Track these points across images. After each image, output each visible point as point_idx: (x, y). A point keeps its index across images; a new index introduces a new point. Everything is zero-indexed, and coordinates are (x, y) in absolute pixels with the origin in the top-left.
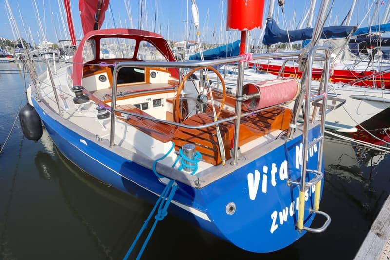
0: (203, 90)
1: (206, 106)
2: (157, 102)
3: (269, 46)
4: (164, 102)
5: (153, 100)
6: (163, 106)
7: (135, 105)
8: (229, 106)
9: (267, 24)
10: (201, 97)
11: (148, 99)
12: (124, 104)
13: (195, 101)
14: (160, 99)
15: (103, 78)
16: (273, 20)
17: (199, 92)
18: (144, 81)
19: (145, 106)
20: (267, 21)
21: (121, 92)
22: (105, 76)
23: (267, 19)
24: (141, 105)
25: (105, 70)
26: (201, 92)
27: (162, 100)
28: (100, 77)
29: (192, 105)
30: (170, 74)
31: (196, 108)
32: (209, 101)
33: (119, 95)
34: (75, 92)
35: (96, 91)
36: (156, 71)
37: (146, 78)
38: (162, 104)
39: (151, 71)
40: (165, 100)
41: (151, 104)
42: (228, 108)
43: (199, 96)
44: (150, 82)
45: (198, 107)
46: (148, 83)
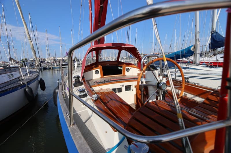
0: (162, 78)
1: (165, 93)
2: (128, 88)
3: (216, 50)
4: (133, 88)
5: (125, 86)
6: (132, 90)
7: (113, 89)
8: (188, 93)
9: (211, 36)
10: (161, 85)
11: (122, 85)
12: (106, 88)
13: (154, 87)
14: (131, 86)
15: (97, 72)
16: (216, 33)
17: (159, 80)
18: (121, 74)
19: (120, 90)
20: (211, 34)
21: (105, 80)
22: (98, 71)
23: (211, 32)
24: (117, 89)
25: (98, 68)
26: (160, 80)
27: (132, 86)
28: (95, 72)
29: (152, 91)
30: (139, 70)
31: (156, 94)
32: (168, 88)
33: (103, 82)
34: (75, 79)
35: (92, 79)
36: (130, 68)
37: (123, 72)
38: (132, 89)
39: (126, 68)
40: (134, 87)
41: (123, 89)
42: (186, 95)
43: (158, 84)
44: (126, 74)
45: (158, 93)
46: (124, 75)
